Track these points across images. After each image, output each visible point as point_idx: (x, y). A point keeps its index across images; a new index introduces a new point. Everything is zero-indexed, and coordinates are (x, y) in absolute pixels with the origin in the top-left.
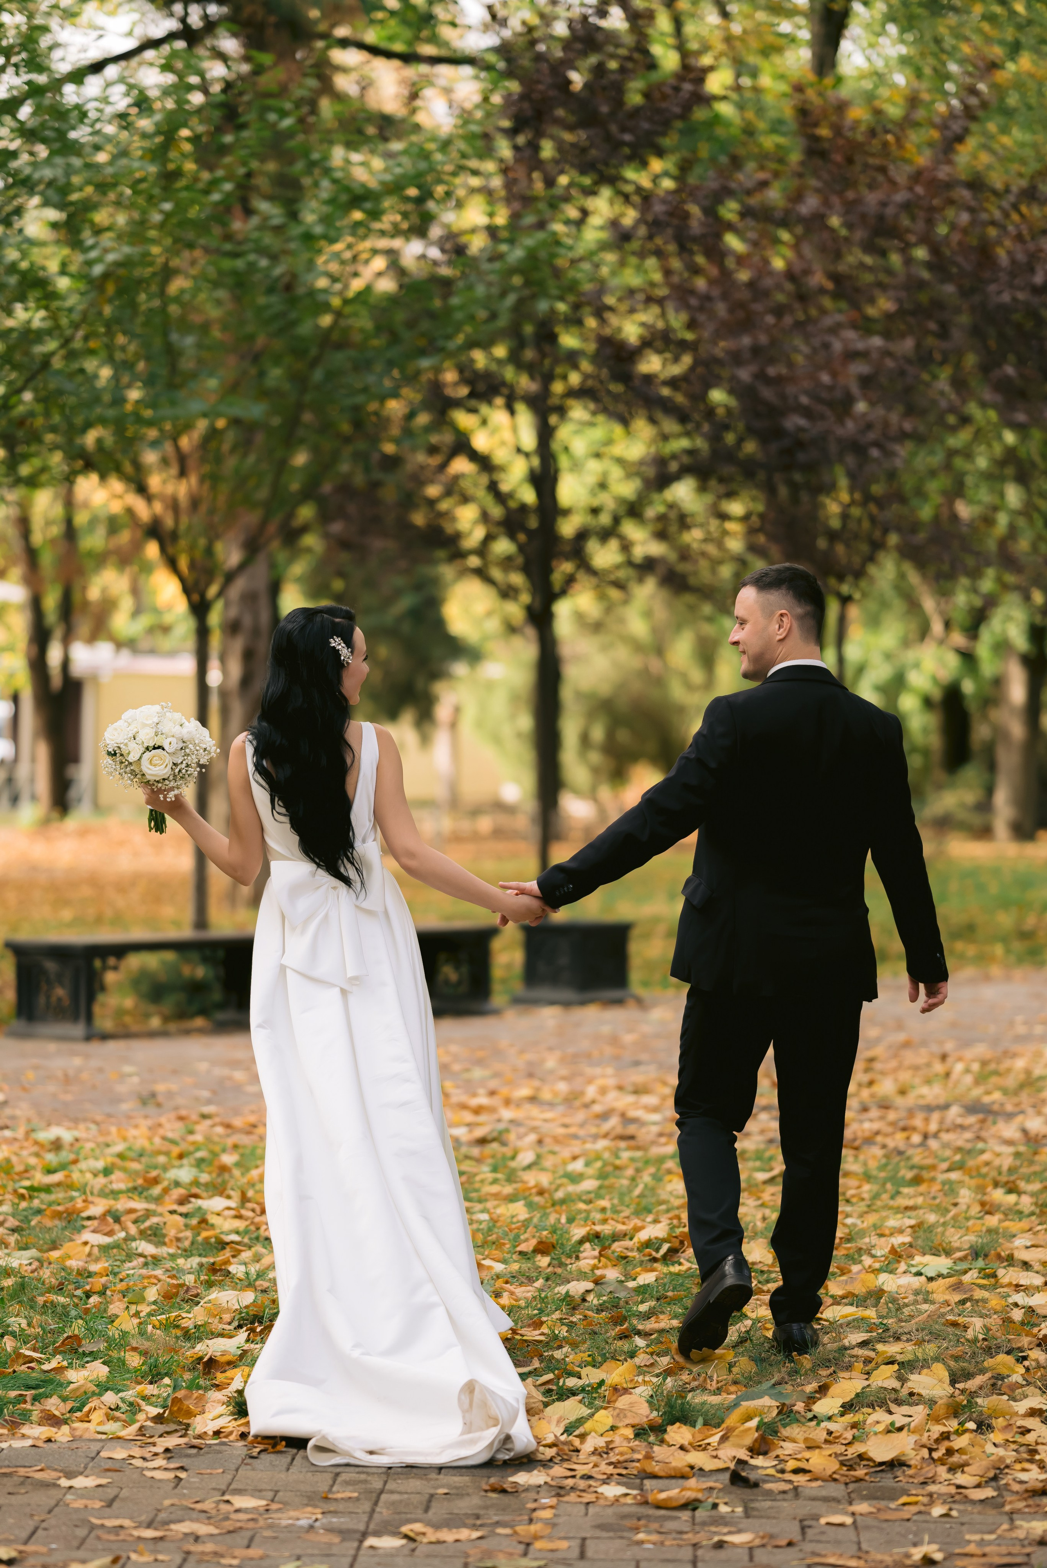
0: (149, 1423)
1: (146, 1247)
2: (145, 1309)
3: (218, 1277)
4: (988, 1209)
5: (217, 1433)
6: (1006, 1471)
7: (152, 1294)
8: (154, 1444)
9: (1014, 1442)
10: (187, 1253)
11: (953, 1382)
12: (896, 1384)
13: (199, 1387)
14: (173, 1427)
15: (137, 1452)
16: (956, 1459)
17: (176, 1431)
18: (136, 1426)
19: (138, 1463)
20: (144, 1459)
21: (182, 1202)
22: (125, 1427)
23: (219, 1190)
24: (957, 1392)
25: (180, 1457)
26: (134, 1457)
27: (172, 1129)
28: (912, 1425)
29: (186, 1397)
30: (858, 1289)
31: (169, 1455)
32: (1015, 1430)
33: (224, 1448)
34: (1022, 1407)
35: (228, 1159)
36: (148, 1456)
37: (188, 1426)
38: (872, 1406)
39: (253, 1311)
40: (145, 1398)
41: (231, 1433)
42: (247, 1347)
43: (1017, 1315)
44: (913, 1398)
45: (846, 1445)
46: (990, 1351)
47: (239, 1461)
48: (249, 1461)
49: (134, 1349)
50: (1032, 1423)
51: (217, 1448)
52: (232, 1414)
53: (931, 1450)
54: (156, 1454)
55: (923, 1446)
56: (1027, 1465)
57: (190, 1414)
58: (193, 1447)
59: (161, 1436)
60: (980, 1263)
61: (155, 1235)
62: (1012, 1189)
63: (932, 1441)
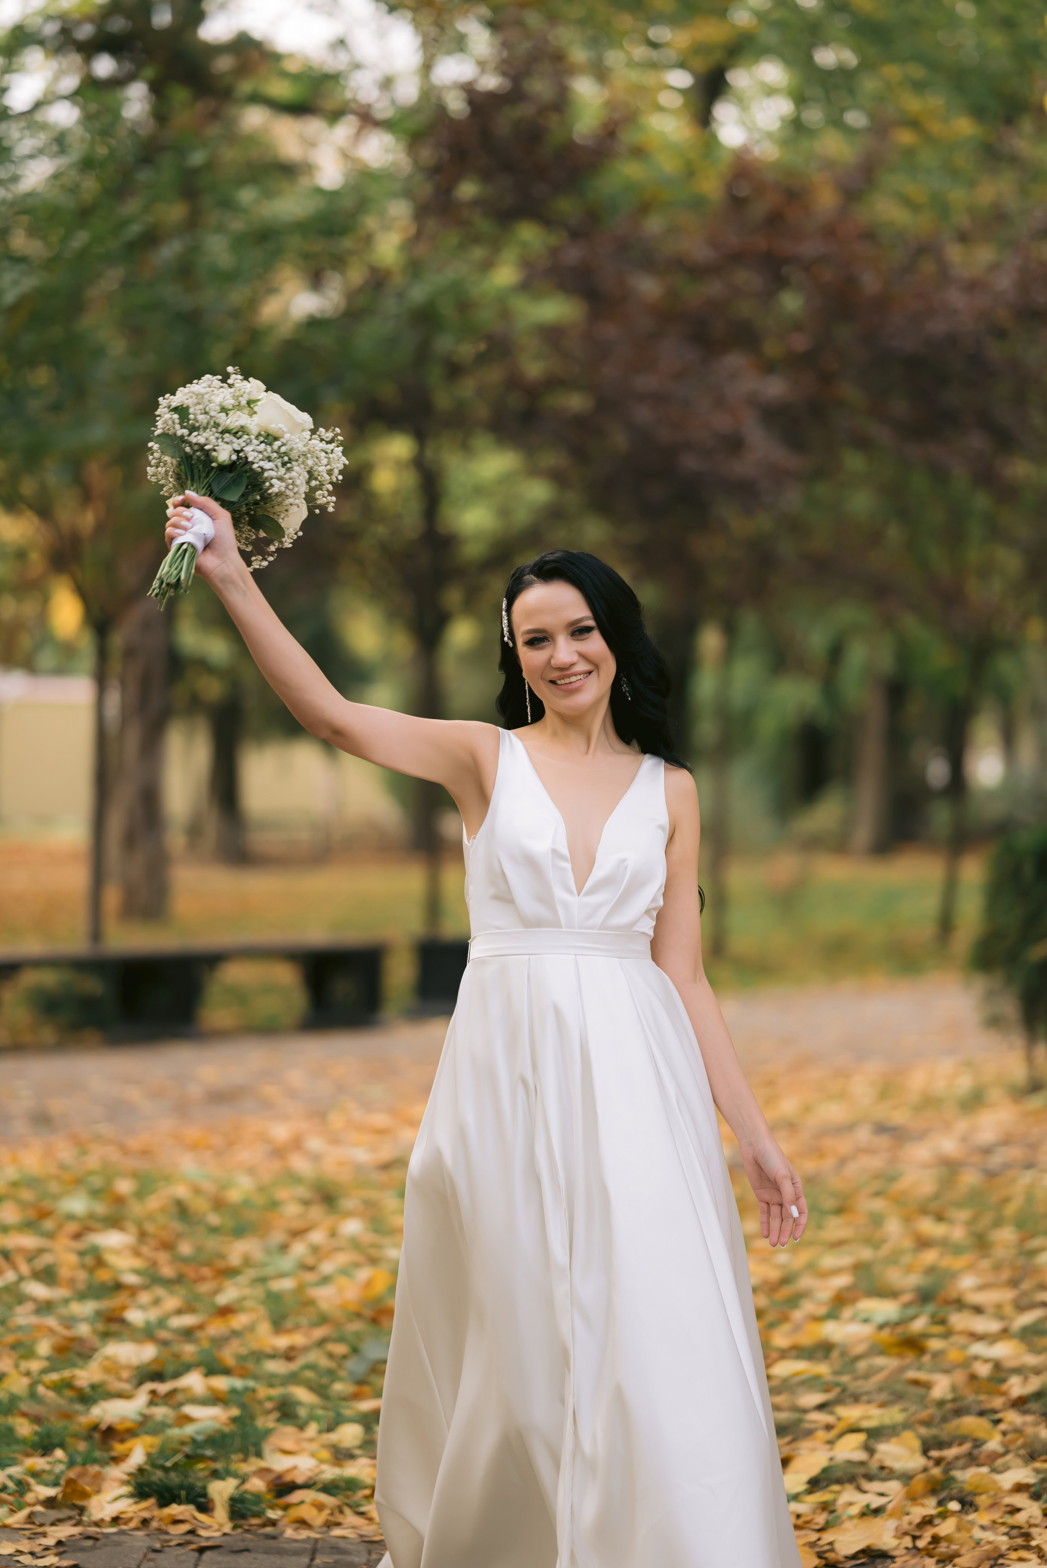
0: (39, 1508)
1: (38, 1290)
2: (35, 1366)
3: (114, 1327)
4: (923, 1243)
5: (116, 1520)
6: (1001, 1561)
7: (44, 1348)
8: (44, 1535)
9: (1003, 1524)
10: (82, 1296)
11: (925, 1452)
12: (861, 1456)
13: (95, 1461)
14: (66, 1513)
15: (25, 1546)
16: (942, 1548)
17: (70, 1518)
18: (26, 1512)
19: (26, 1560)
20: (32, 1554)
21: (77, 1236)
22: (12, 1511)
23: (114, 1222)
24: (931, 1463)
25: (74, 1551)
26: (21, 1553)
27: (65, 1153)
28: (890, 1507)
29: (81, 1475)
30: (806, 1339)
31: (61, 1549)
32: (1004, 1509)
33: (123, 1538)
34: (1008, 1479)
35: (124, 1186)
36: (37, 1550)
37: (82, 1510)
38: (839, 1481)
39: (155, 1367)
40: (36, 1474)
41: (131, 1519)
42: (147, 1411)
43: (983, 1370)
44: (885, 1473)
45: (819, 1531)
46: (959, 1412)
47: (140, 1556)
48: (152, 1555)
49: (24, 1415)
50: (1020, 1500)
51: (115, 1538)
52: (131, 1495)
53: (915, 1538)
54: (47, 1549)
55: (906, 1533)
56: (1023, 1554)
57: (86, 1495)
58: (89, 1538)
59: (53, 1524)
60: (930, 1308)
61: (48, 1276)
62: (940, 1218)
63: (912, 1527)
